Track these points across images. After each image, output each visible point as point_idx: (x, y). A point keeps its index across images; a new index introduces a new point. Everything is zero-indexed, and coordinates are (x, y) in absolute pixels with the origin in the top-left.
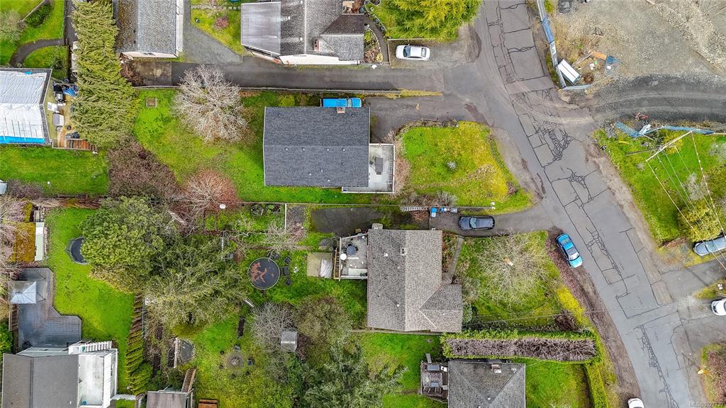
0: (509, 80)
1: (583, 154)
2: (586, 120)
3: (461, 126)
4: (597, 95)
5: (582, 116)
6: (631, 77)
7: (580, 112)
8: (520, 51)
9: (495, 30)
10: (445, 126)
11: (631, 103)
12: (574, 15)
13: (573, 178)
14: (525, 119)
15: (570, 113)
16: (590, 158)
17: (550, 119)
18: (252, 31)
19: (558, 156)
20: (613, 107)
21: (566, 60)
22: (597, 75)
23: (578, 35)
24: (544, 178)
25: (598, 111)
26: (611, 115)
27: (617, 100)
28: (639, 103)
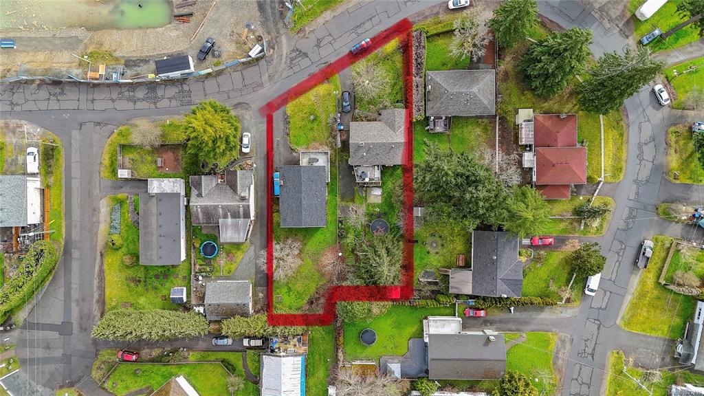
0: (261, 85)
1: (303, 40)
2: (284, 39)
3: (289, 112)
4: (269, 33)
5: (281, 42)
6: (258, 13)
7: (279, 43)
8: (244, 79)
9: (232, 95)
10: (289, 122)
11: (273, 14)
12: (223, 48)
13: (318, 46)
14: (285, 75)
15: (280, 48)
16: (306, 36)
17: (283, 60)
18: (237, 235)
19: (306, 55)
20: (276, 24)
21: (249, 52)
22: (257, 34)
23: (234, 45)
24: (318, 63)
25: (278, 32)
26: (280, 25)
27: (271, 21)
28: (273, 9)
